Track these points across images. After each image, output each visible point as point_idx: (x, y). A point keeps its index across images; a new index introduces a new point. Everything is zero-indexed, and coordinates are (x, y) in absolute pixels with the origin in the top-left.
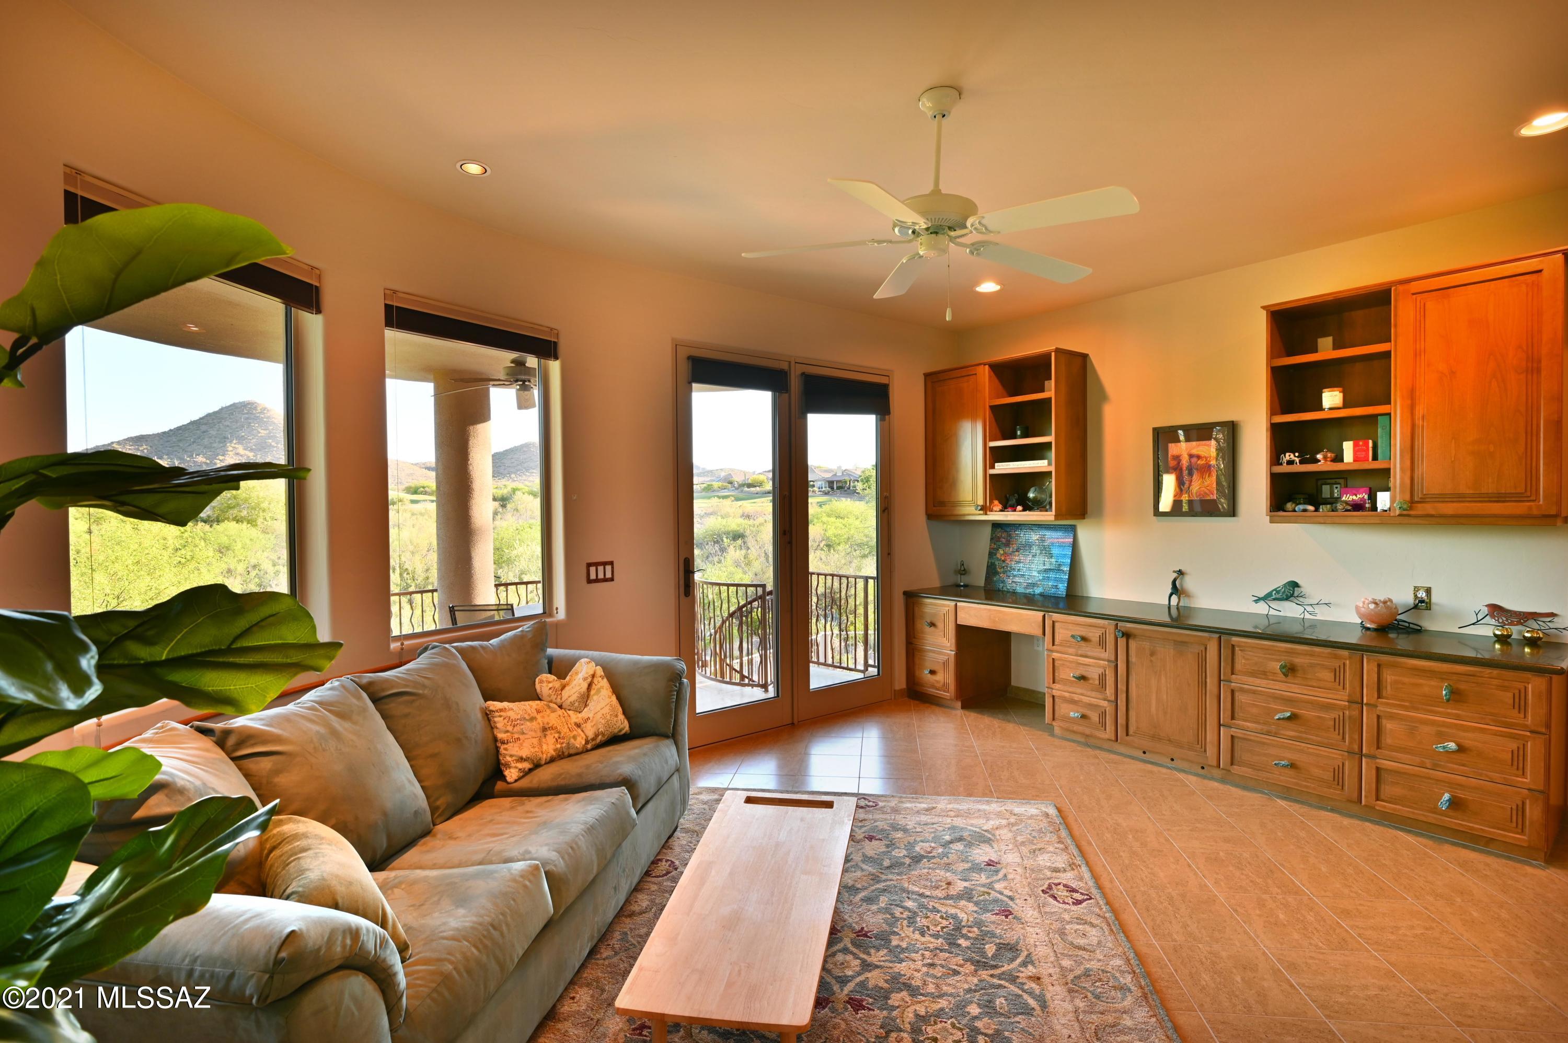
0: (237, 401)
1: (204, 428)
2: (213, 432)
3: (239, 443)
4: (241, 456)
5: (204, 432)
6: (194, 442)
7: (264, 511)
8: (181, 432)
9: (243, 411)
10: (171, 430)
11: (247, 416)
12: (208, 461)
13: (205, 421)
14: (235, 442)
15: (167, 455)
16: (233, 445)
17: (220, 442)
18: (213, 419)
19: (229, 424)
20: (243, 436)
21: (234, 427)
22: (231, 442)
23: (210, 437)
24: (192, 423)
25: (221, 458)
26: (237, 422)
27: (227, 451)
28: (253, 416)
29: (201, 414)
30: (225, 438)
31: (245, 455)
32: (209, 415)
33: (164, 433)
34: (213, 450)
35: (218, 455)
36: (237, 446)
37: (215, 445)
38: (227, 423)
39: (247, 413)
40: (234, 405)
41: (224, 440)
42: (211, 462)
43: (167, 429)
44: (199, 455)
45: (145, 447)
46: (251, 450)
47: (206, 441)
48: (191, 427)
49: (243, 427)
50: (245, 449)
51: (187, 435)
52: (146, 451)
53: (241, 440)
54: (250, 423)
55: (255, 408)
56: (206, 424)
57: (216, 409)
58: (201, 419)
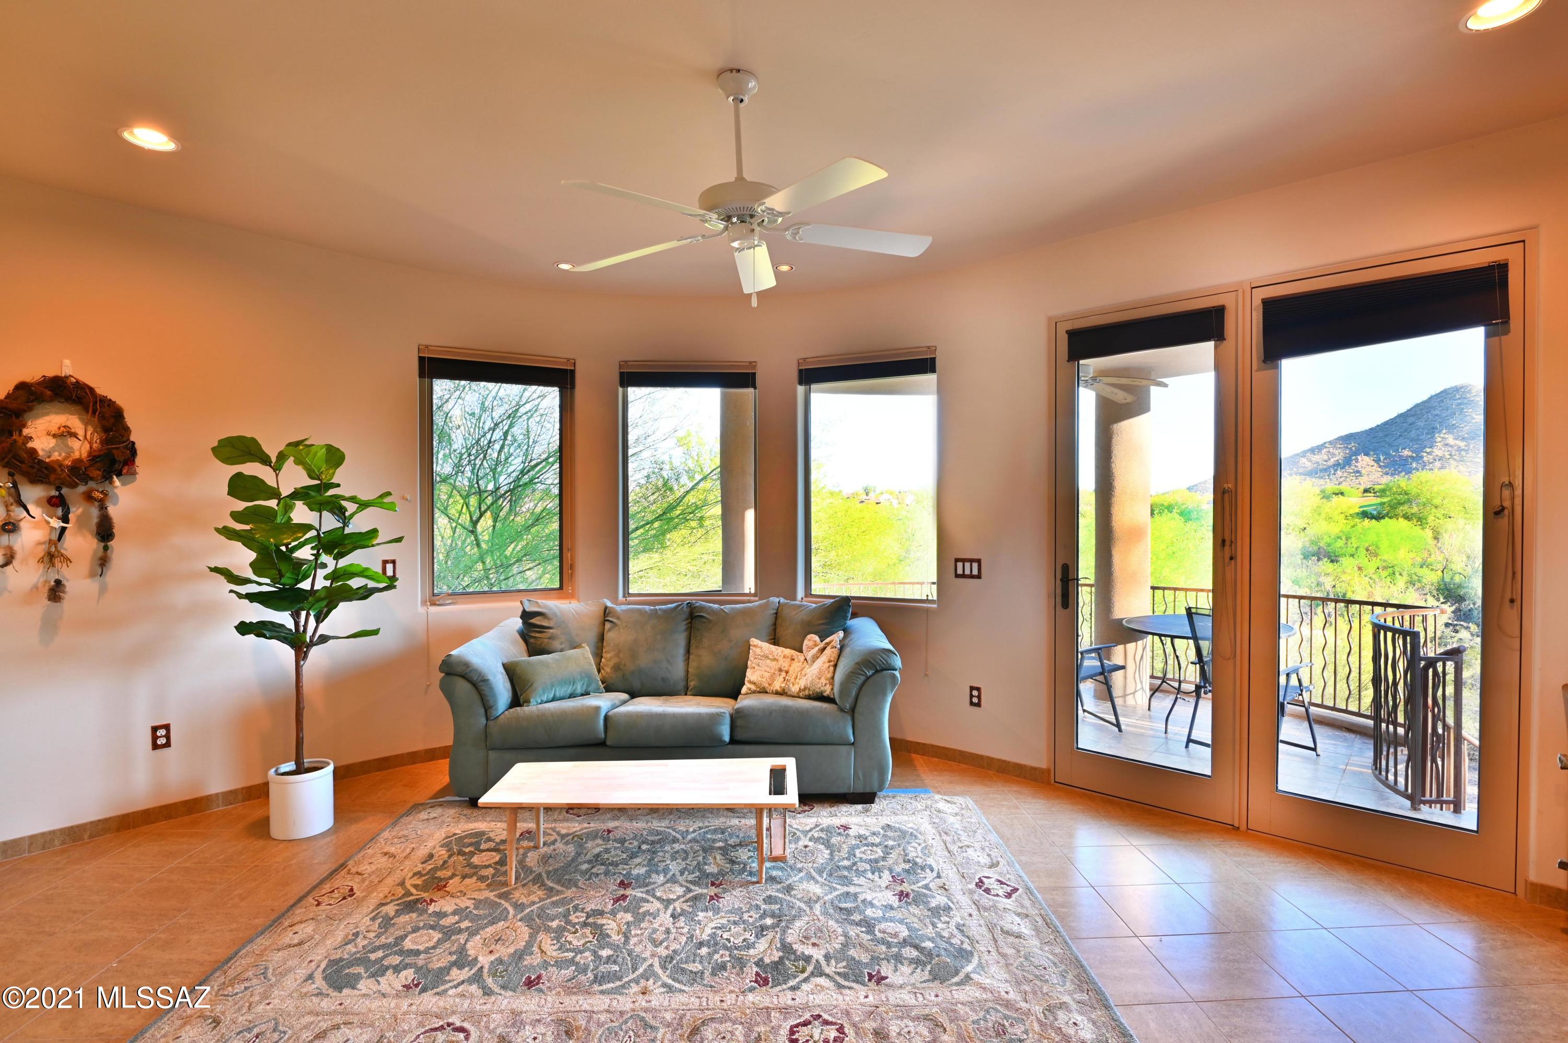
0: (1448, 386)
1: (1411, 420)
2: (1421, 424)
3: (1448, 433)
4: (1451, 446)
5: (1411, 424)
6: (1400, 436)
7: (1436, 507)
8: (1387, 426)
9: (1455, 396)
10: (1378, 426)
11: (1459, 401)
12: (1414, 455)
13: (1413, 413)
14: (1444, 431)
15: (1373, 451)
16: (1442, 435)
17: (1427, 434)
18: (1421, 410)
19: (1438, 413)
20: (1453, 425)
21: (1444, 415)
22: (1440, 432)
23: (1417, 429)
24: (1400, 416)
25: (1428, 450)
26: (1447, 410)
27: (1436, 442)
28: (1466, 401)
29: (1409, 406)
30: (1433, 428)
31: (1456, 445)
32: (1417, 406)
33: (1371, 429)
34: (1420, 442)
35: (1425, 447)
36: (1446, 436)
37: (1422, 437)
38: (1437, 412)
39: (1459, 399)
40: (1444, 391)
41: (1432, 431)
42: (1417, 455)
43: (1374, 425)
44: (1404, 449)
45: (1353, 444)
46: (1463, 439)
47: (1413, 434)
48: (1398, 420)
49: (1455, 414)
50: (1456, 439)
51: (1393, 429)
52: (1354, 448)
53: (1451, 428)
54: (1463, 409)
55: (1470, 392)
56: (1413, 416)
57: (1425, 398)
58: (1408, 411)
